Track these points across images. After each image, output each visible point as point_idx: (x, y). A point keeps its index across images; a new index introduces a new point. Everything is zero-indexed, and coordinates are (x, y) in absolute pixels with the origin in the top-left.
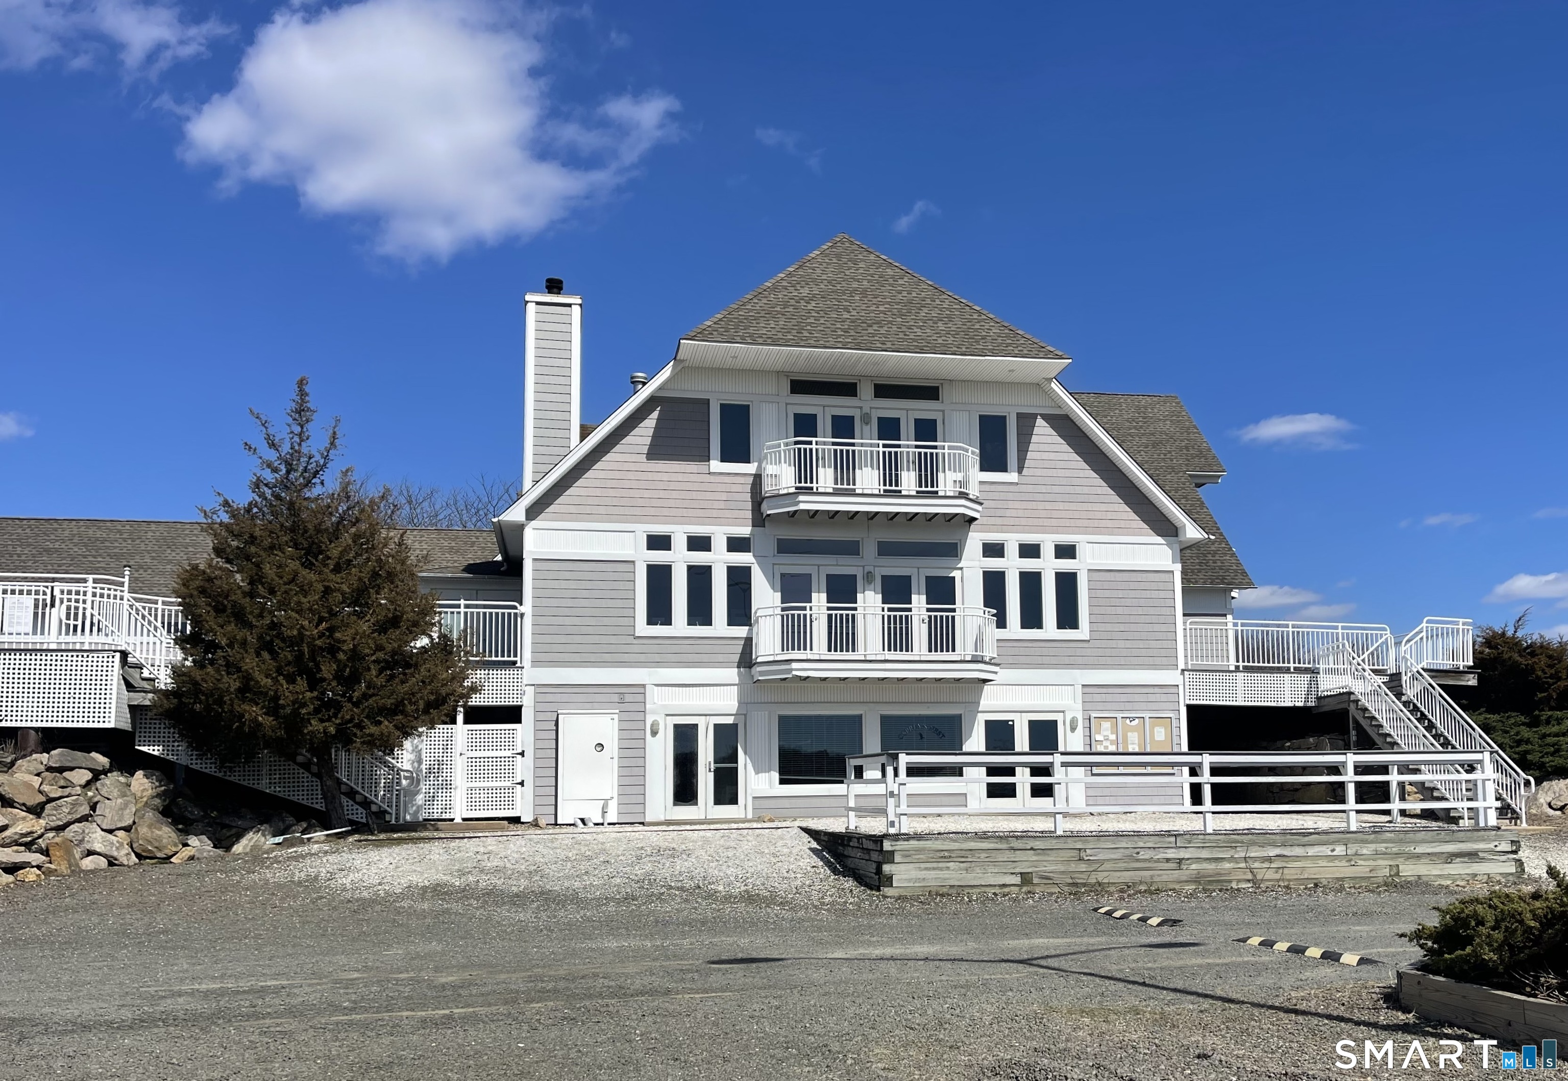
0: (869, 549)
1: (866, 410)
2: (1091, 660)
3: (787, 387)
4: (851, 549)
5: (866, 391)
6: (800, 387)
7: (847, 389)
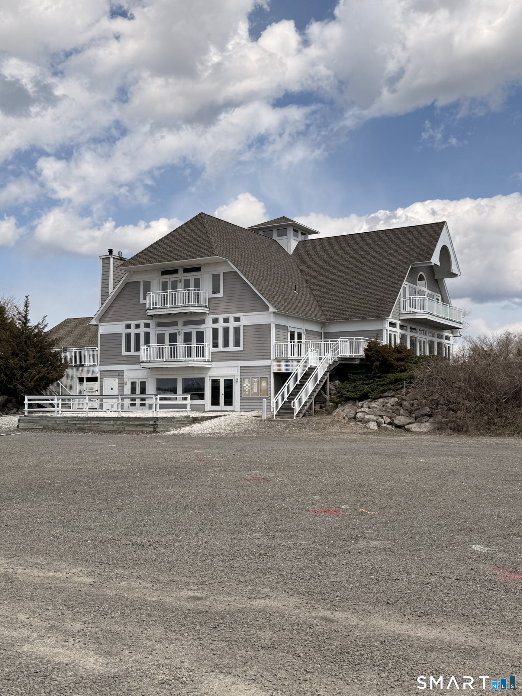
0: (180, 324)
1: (180, 278)
2: (243, 358)
3: (160, 273)
4: (175, 324)
5: (181, 271)
6: (164, 273)
7: (175, 272)
